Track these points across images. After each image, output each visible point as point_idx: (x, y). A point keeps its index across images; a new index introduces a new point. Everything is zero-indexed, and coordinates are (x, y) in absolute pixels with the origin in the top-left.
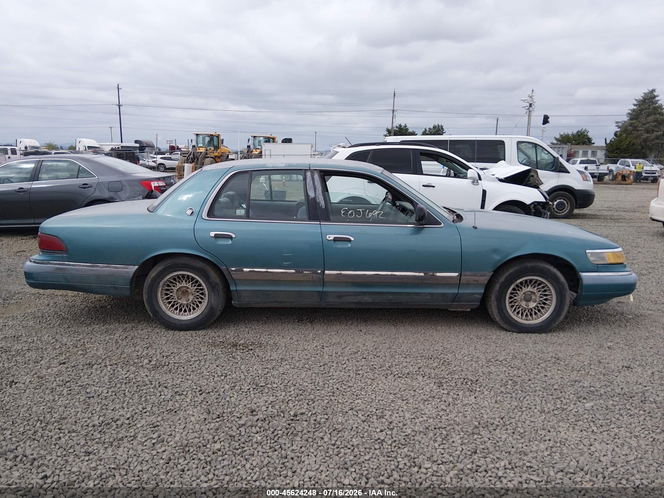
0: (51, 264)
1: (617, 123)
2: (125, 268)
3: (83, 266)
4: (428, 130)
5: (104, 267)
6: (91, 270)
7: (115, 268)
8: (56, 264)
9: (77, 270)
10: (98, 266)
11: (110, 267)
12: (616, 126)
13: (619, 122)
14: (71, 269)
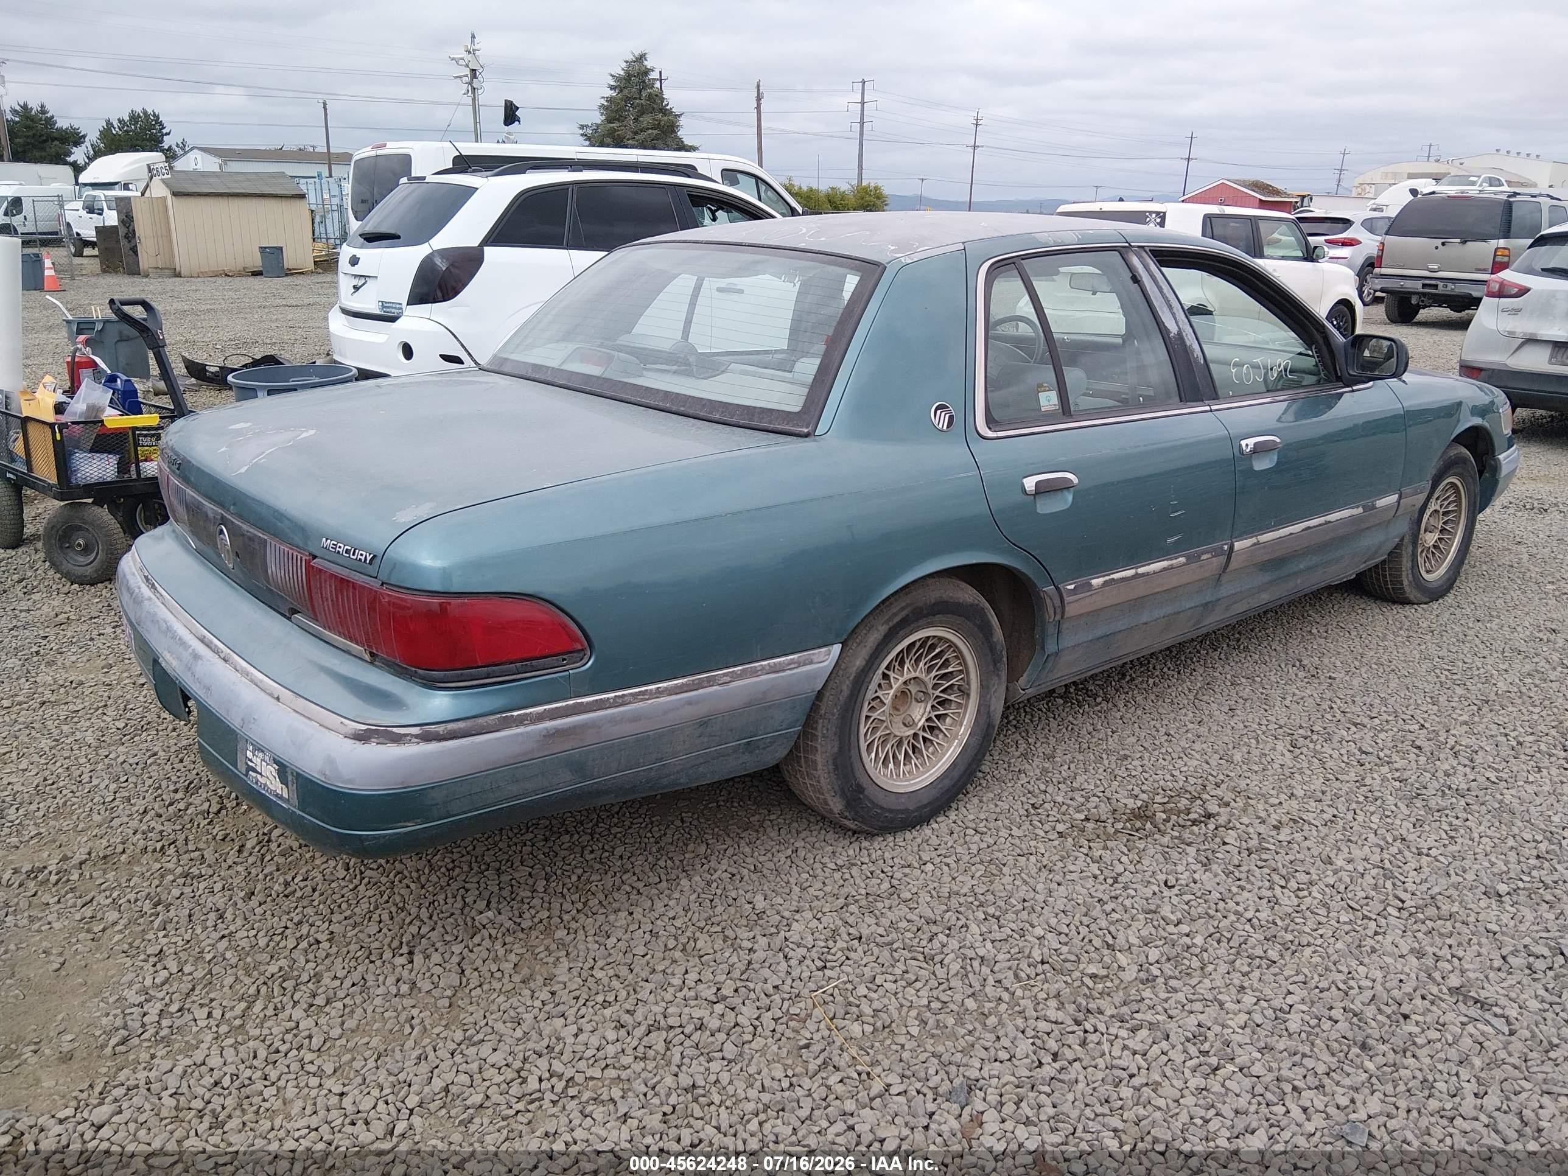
0: (520, 721)
1: (582, 127)
2: (800, 664)
3: (659, 693)
4: (116, 123)
5: (735, 677)
6: (690, 702)
7: (774, 670)
8: (540, 718)
9: (636, 718)
10: (711, 682)
11: (754, 673)
12: (582, 135)
13: (587, 126)
14: (613, 720)
